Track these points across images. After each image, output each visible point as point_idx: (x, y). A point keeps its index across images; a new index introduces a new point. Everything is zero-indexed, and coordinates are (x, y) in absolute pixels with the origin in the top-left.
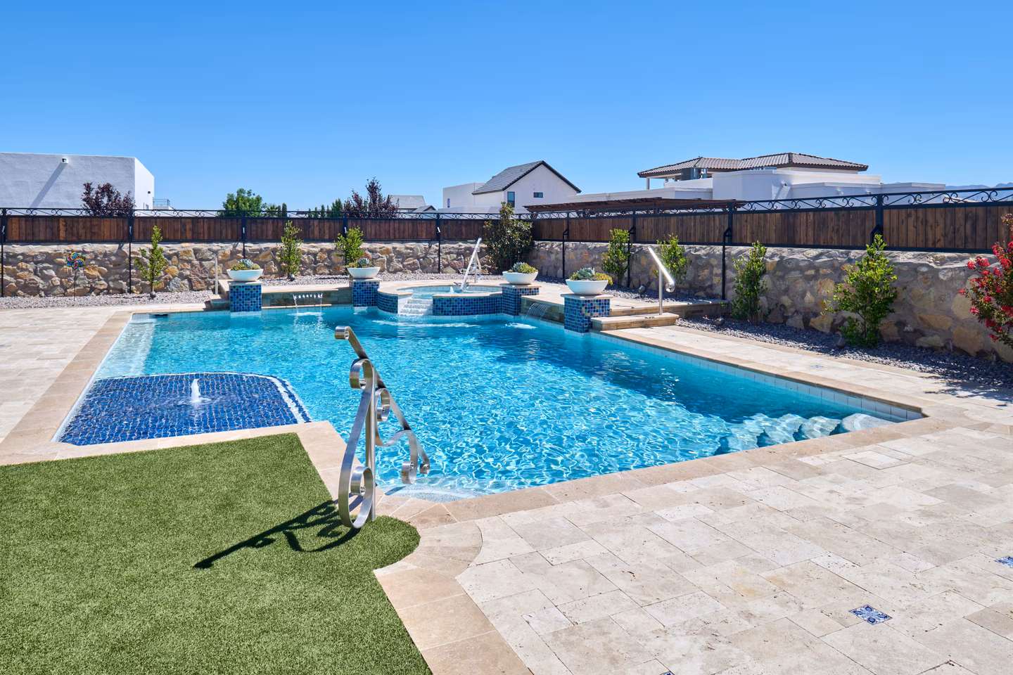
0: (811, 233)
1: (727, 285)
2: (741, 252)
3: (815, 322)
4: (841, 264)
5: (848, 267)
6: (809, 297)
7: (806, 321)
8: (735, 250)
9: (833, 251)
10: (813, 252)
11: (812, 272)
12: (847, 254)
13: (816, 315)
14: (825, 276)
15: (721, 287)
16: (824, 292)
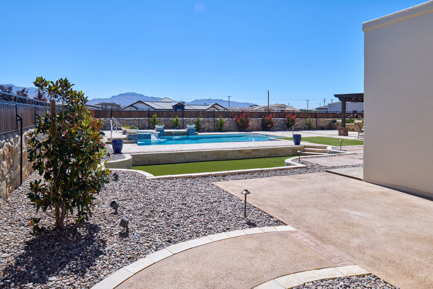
0: (202, 115)
1: (184, 126)
2: (186, 119)
3: (204, 130)
4: (209, 120)
5: (210, 121)
6: (203, 126)
7: (203, 130)
8: (184, 119)
9: (206, 118)
10: (203, 119)
11: (204, 122)
12: (209, 119)
13: (204, 129)
14: (206, 122)
15: (182, 126)
16: (206, 125)
